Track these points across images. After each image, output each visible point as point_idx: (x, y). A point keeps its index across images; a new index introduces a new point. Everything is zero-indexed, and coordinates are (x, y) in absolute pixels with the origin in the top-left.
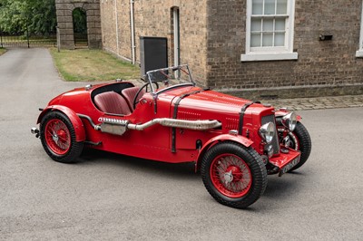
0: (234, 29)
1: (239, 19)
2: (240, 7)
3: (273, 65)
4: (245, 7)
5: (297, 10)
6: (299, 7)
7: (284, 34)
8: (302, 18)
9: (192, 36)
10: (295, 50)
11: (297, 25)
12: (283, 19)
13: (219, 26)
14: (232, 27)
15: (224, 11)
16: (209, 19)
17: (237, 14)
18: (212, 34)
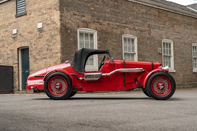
1: (75, 49)
2: (75, 44)
4: (77, 44)
6: (99, 46)
7: (93, 59)
9: (45, 60)
13: (66, 52)
15: (68, 45)
16: (62, 48)
17: (74, 47)
18: (63, 57)
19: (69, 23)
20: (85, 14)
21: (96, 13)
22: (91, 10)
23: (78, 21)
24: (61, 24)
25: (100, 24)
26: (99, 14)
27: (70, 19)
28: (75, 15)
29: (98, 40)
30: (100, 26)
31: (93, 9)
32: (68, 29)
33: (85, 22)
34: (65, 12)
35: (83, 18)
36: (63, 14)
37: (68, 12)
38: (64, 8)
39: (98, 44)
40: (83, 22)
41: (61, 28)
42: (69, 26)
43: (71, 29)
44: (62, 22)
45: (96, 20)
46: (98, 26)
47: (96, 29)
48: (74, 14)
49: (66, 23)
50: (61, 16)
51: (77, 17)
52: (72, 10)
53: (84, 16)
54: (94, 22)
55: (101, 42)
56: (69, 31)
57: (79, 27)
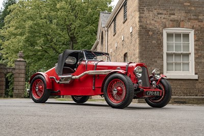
0: (156, 59)
1: (159, 53)
2: (159, 47)
3: (182, 82)
4: (162, 46)
5: (196, 50)
6: (197, 47)
7: (188, 64)
8: (199, 54)
10: (196, 74)
11: (196, 58)
12: (188, 55)
13: (146, 57)
14: (155, 58)
15: (149, 49)
16: (140, 53)
17: (158, 50)
19: (151, 24)
20: (175, 12)
21: (193, 8)
22: (185, 6)
23: (164, 20)
24: (140, 26)
25: (199, 22)
26: (198, 9)
27: (153, 20)
28: (161, 14)
29: (195, 41)
30: (200, 23)
31: (189, 4)
32: (150, 31)
33: (174, 21)
34: (146, 12)
35: (172, 16)
36: (143, 15)
37: (151, 12)
38: (145, 8)
39: (196, 45)
40: (171, 21)
41: (140, 30)
42: (151, 27)
43: (153, 31)
44: (142, 24)
45: (192, 17)
46: (196, 24)
47: (193, 28)
48: (158, 14)
49: (147, 24)
50: (140, 17)
51: (163, 16)
52: (155, 9)
53: (174, 14)
54: (190, 19)
55: (200, 43)
56: (150, 33)
57: (165, 27)
